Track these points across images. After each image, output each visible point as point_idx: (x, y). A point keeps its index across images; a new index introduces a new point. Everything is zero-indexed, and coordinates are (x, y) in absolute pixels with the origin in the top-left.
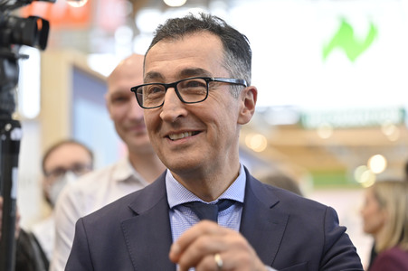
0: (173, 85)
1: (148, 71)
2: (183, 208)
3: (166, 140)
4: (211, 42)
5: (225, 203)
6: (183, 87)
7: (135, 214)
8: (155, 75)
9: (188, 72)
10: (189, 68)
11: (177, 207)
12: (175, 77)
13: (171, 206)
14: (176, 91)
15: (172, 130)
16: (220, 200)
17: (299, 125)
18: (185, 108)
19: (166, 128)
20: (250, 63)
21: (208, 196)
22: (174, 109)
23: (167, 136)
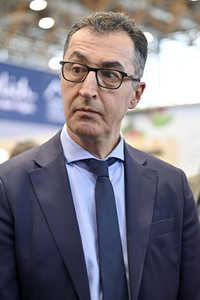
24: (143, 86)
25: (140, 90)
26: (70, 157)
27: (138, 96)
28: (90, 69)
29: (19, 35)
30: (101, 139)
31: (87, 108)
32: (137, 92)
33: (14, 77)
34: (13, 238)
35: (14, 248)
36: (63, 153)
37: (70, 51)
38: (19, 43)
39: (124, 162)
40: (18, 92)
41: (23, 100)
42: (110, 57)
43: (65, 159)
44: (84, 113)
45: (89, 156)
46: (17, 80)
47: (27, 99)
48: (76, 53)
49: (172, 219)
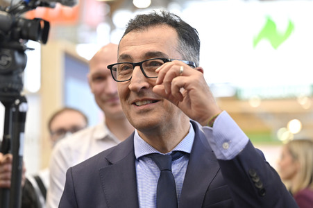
0: (139, 64)
1: (121, 54)
2: (146, 159)
3: (133, 105)
4: (169, 33)
5: (177, 154)
6: (146, 65)
7: (110, 163)
8: (126, 57)
9: (150, 55)
10: (151, 51)
11: (141, 158)
12: (141, 58)
13: (137, 157)
14: (141, 68)
15: (138, 98)
16: (173, 152)
17: (236, 97)
18: (148, 82)
19: (133, 97)
20: (198, 49)
21: (164, 149)
22: (139, 82)
23: (134, 103)
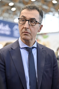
24: (42, 26)
25: (41, 27)
26: (21, 47)
27: (41, 29)
28: (27, 20)
29: (6, 12)
30: (30, 41)
31: (26, 32)
32: (40, 28)
33: (5, 24)
34: (5, 70)
35: (5, 72)
36: (19, 45)
37: (21, 16)
38: (6, 15)
39: (37, 48)
40: (6, 28)
41: (7, 31)
42: (32, 17)
43: (20, 47)
44: (25, 33)
45: (27, 46)
46: (6, 25)
47: (8, 30)
48: (23, 16)
49: (50, 64)
